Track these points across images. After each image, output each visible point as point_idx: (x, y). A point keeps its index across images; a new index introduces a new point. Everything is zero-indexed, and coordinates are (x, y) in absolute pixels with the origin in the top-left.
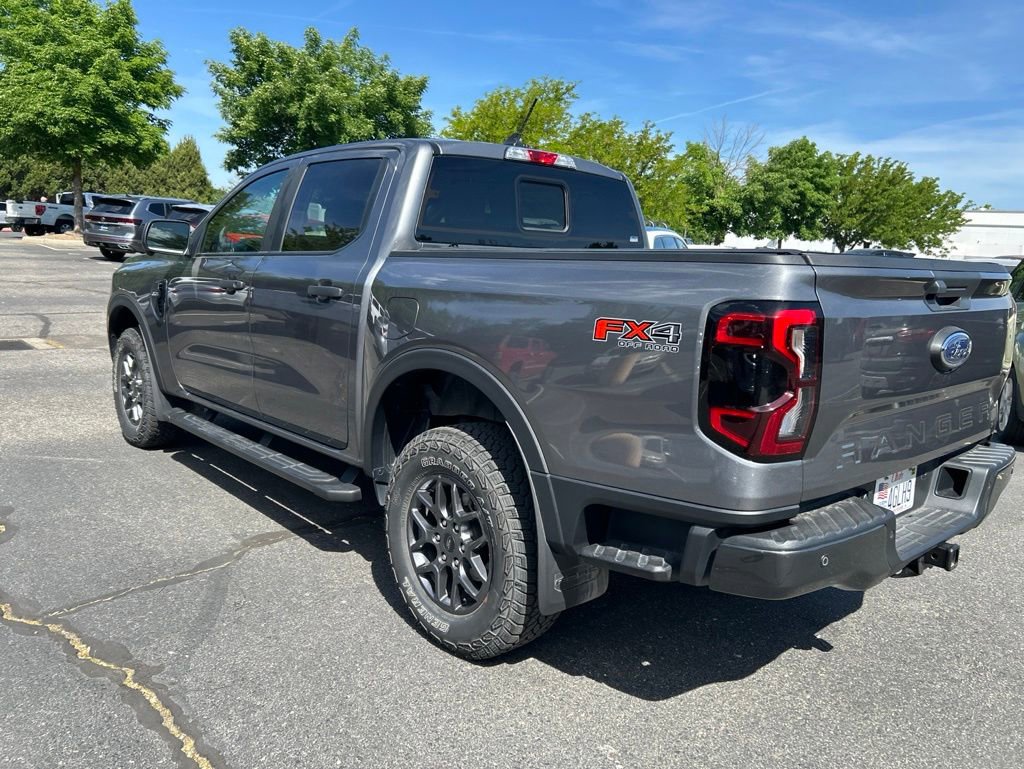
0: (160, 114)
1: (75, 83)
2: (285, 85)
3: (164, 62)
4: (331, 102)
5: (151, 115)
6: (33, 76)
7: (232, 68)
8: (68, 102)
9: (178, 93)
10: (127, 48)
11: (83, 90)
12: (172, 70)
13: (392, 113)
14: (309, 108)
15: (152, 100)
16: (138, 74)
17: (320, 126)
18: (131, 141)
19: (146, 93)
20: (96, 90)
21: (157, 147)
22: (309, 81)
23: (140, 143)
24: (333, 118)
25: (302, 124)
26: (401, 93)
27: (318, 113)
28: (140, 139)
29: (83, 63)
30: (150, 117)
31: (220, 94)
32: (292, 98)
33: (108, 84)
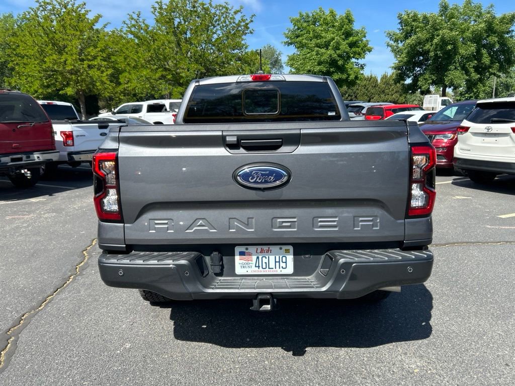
0: (361, 61)
1: (322, 55)
2: (422, 35)
3: (365, 37)
4: (449, 39)
5: (357, 63)
6: (308, 55)
7: (398, 32)
8: (320, 63)
9: (370, 51)
10: (348, 34)
11: (325, 57)
12: (368, 39)
13: (490, 38)
14: (436, 44)
15: (357, 56)
16: (352, 45)
17: (441, 53)
18: (344, 76)
19: (355, 53)
20: (331, 56)
21: (356, 78)
22: (437, 30)
23: (349, 77)
24: (449, 47)
25: (432, 54)
26: (497, 25)
27: (441, 47)
28: (349, 75)
29: (326, 46)
30: (357, 64)
31: (390, 47)
32: (427, 40)
33: (336, 52)
